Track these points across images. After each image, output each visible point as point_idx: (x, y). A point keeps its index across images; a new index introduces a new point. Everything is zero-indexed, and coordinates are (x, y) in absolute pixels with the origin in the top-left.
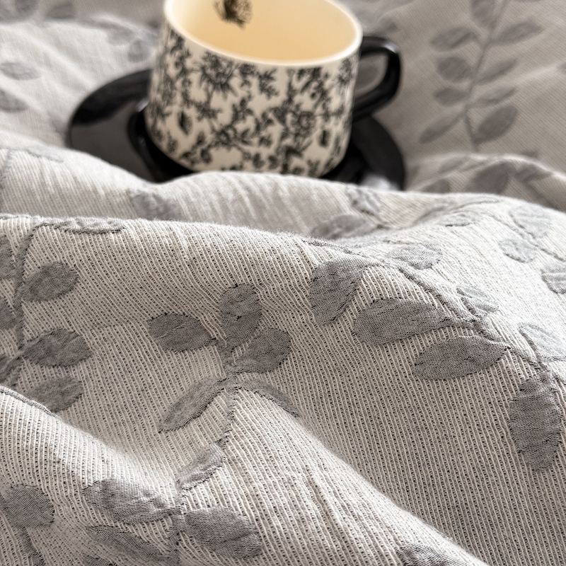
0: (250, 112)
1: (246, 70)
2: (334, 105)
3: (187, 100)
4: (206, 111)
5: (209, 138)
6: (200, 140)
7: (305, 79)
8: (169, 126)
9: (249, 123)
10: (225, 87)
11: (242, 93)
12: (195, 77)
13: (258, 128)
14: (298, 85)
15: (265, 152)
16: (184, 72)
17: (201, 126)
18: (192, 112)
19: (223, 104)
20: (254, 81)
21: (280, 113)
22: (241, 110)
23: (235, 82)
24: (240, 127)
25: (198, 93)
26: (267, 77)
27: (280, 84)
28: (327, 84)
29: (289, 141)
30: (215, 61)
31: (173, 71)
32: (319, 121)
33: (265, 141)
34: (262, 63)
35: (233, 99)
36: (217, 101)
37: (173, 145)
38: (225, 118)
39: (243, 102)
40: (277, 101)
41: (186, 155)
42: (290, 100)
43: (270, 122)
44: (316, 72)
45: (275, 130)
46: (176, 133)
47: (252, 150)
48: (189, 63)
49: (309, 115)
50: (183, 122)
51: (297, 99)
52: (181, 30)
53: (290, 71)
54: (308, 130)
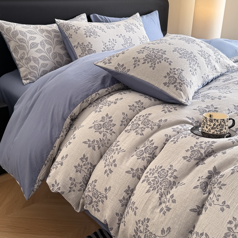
0: (216, 125)
1: (215, 120)
2: (226, 124)
3: (207, 124)
4: (210, 125)
5: (210, 129)
6: (209, 129)
7: (222, 120)
9: (216, 126)
11: (214, 122)
12: (208, 121)
13: (217, 127)
14: (221, 121)
15: (218, 130)
17: (209, 127)
19: (212, 124)
21: (220, 125)
22: (214, 125)
24: (214, 127)
25: (209, 123)
27: (219, 121)
28: (225, 121)
29: (221, 128)
30: (211, 119)
32: (225, 126)
34: (217, 119)
35: (213, 123)
37: (205, 131)
38: (212, 126)
40: (219, 123)
41: (207, 132)
43: (218, 126)
44: (224, 120)
46: (206, 129)
47: (216, 130)
49: (223, 125)
50: (207, 127)
51: (221, 123)
53: (220, 119)
54: (223, 127)
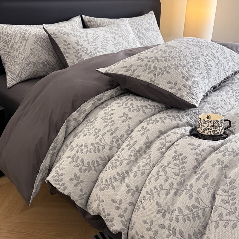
2: (220, 125)
3: (201, 125)
6: (203, 130)
7: (216, 122)
8: (200, 129)
10: (206, 123)
15: (211, 131)
16: (201, 122)
17: (203, 128)
18: (202, 127)
20: (209, 122)
22: (208, 126)
23: (207, 122)
24: (208, 128)
25: (203, 124)
26: (211, 121)
27: (212, 122)
28: (219, 122)
29: (214, 129)
30: (205, 120)
31: (200, 123)
33: (211, 129)
36: (205, 125)
38: (206, 127)
39: (208, 125)
40: (212, 124)
42: (214, 124)
45: (212, 128)
46: (200, 130)
48: (201, 121)
50: (201, 128)
51: (215, 124)
52: (201, 118)
54: (217, 128)
